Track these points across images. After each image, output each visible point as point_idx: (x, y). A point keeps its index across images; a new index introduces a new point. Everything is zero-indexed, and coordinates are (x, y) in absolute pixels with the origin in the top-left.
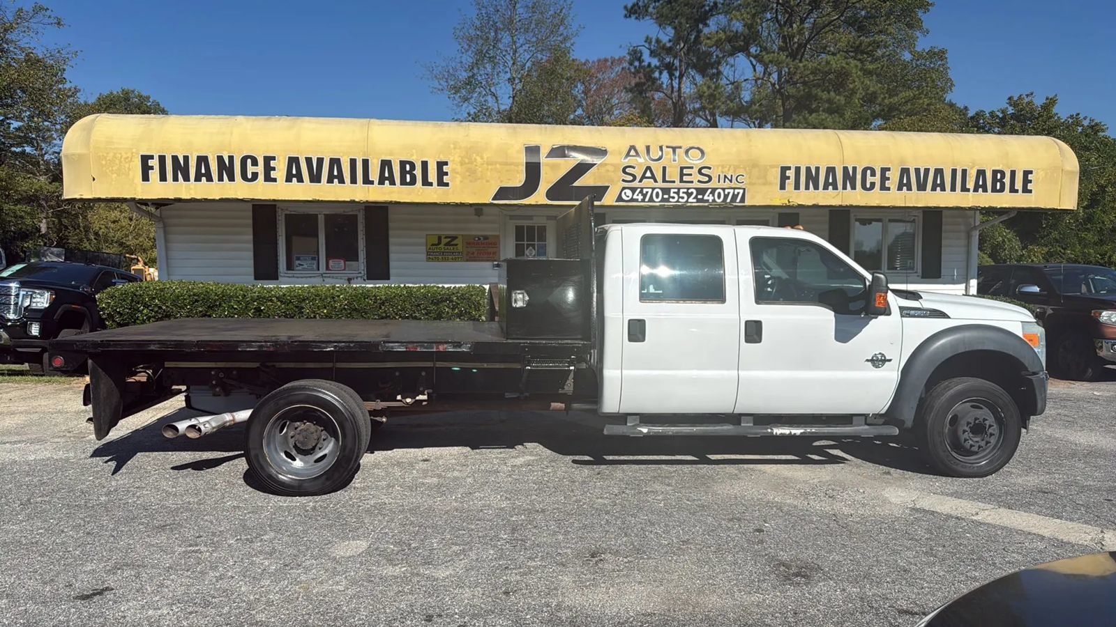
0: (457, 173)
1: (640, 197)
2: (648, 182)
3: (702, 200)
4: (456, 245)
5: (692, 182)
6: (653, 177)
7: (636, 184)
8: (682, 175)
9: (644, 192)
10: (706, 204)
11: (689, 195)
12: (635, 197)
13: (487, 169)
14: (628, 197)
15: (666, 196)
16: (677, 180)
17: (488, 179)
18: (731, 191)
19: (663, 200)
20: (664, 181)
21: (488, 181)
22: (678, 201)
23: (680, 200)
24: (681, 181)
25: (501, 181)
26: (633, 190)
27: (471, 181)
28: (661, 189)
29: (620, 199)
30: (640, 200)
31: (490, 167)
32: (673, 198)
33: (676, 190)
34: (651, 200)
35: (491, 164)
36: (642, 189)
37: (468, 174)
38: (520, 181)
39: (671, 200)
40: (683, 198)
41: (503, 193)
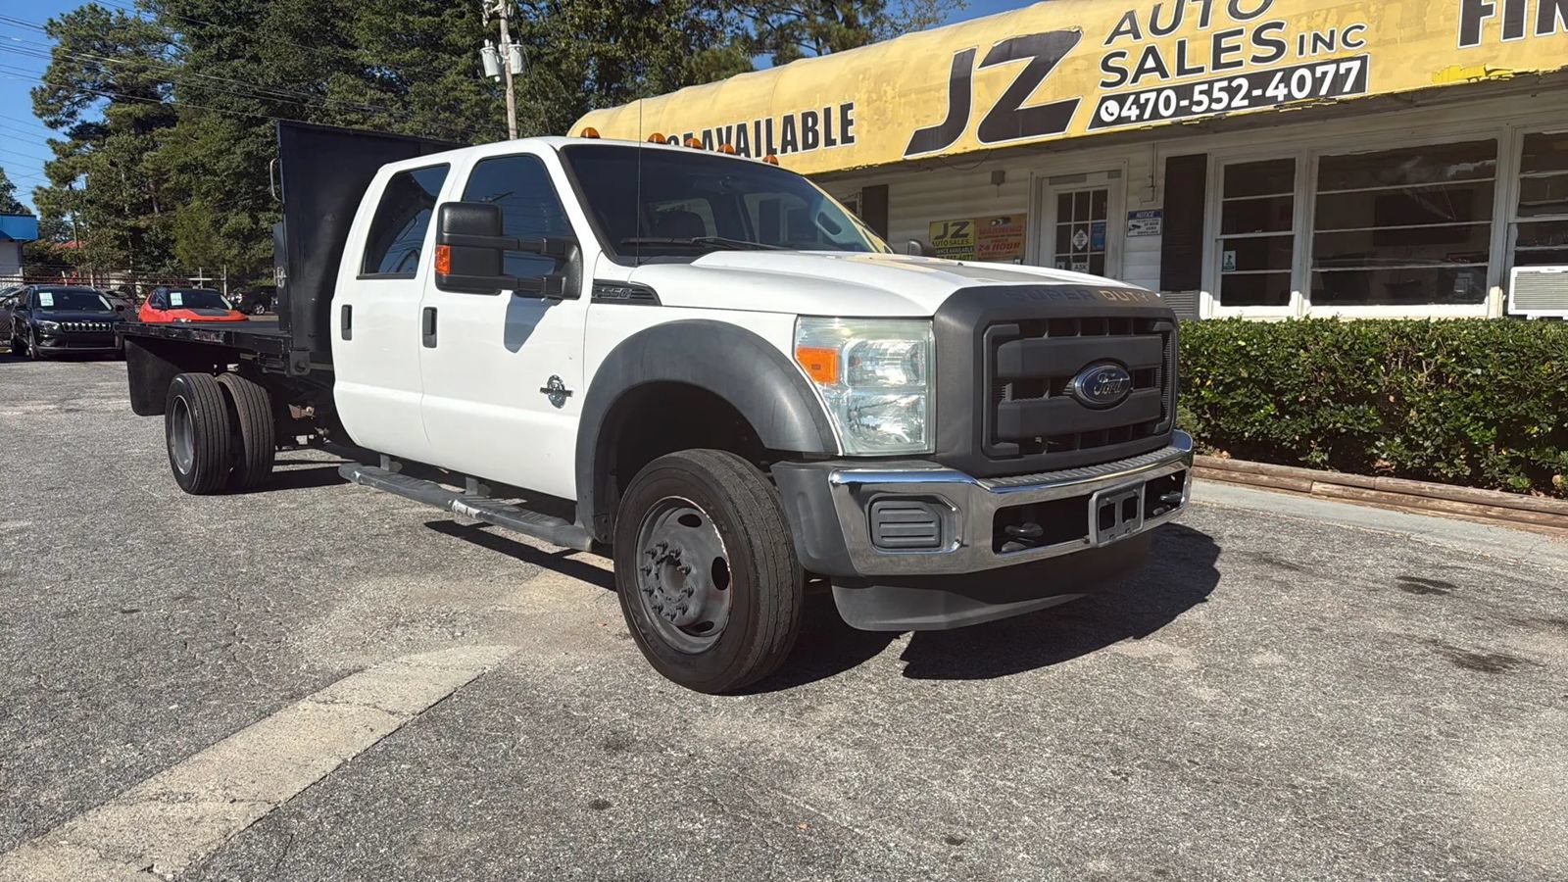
0: (863, 119)
1: (1134, 112)
2: (1152, 80)
3: (1263, 100)
4: (966, 235)
5: (1240, 63)
6: (1160, 68)
7: (1127, 87)
8: (1218, 50)
9: (1142, 101)
10: (1271, 107)
11: (1232, 92)
12: (1125, 113)
13: (900, 104)
14: (1112, 114)
15: (1184, 103)
16: (1207, 62)
17: (900, 121)
18: (1331, 69)
19: (1179, 111)
20: (1181, 71)
21: (900, 124)
22: (1209, 110)
23: (1215, 106)
24: (1217, 65)
25: (917, 122)
26: (1121, 100)
27: (880, 129)
28: (1175, 89)
29: (1097, 121)
30: (1133, 118)
31: (903, 100)
32: (1200, 103)
33: (1205, 87)
34: (1155, 115)
35: (905, 96)
36: (1138, 95)
37: (876, 117)
38: (942, 117)
39: (1195, 109)
40: (1219, 100)
41: (921, 140)
